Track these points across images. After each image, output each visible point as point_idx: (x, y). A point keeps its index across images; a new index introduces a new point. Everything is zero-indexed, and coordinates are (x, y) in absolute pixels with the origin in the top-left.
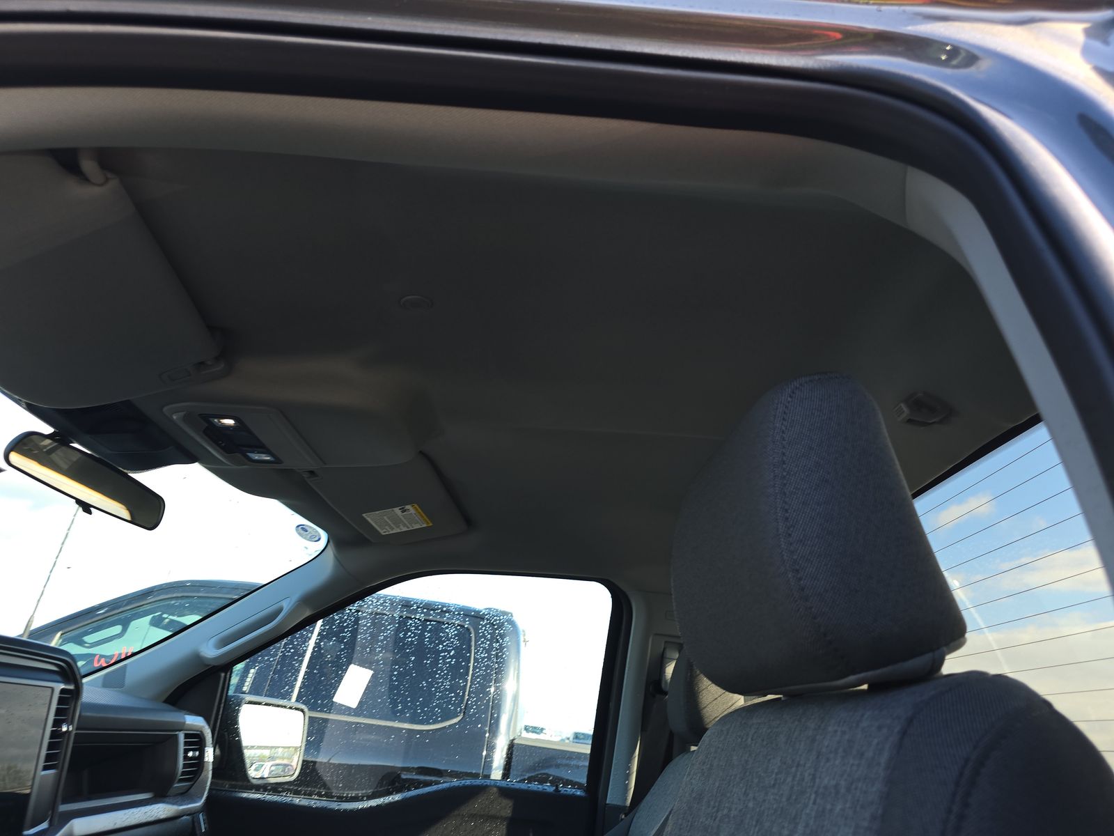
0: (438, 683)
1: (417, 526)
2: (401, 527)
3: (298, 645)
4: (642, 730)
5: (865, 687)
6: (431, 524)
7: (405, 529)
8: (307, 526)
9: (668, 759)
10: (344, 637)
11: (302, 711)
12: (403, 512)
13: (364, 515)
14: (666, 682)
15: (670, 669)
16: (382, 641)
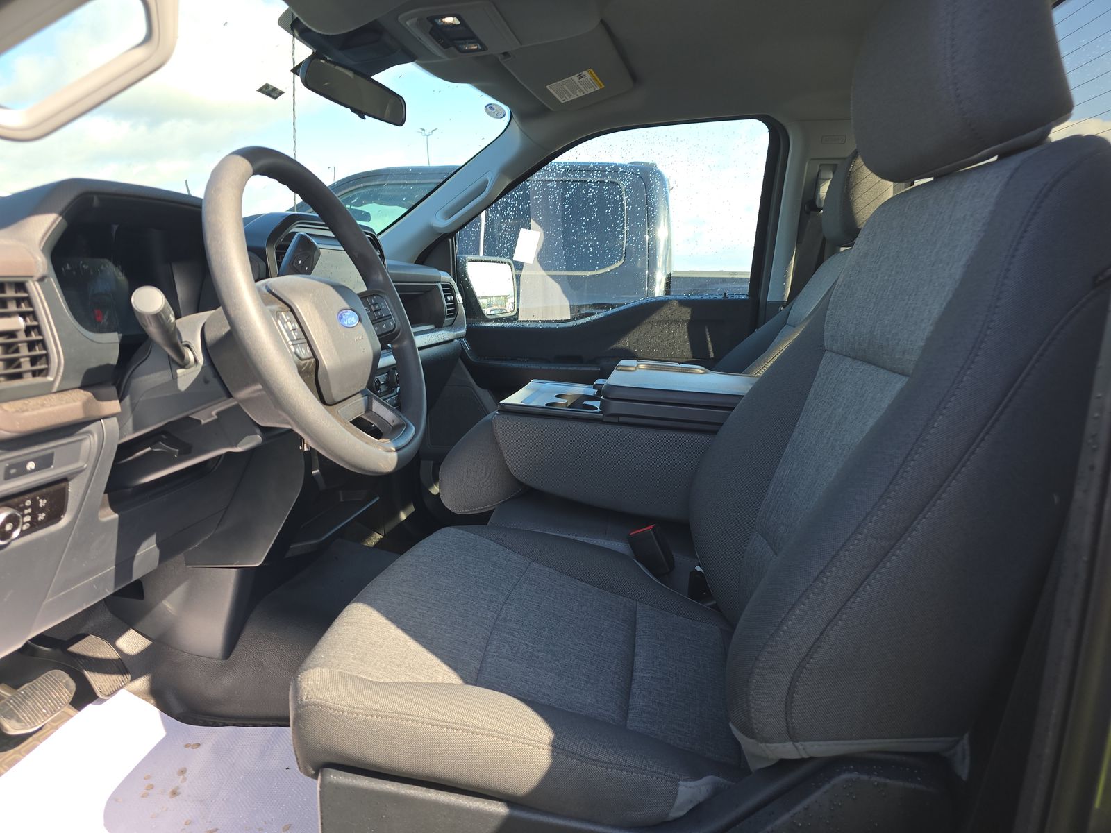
0: (619, 227)
1: (591, 90)
2: (578, 93)
3: (501, 210)
4: (797, 243)
5: (995, 158)
6: (603, 86)
7: (580, 95)
8: (494, 104)
9: (820, 261)
10: (537, 199)
11: (509, 264)
12: (580, 78)
13: (547, 87)
14: (820, 200)
15: (824, 189)
16: (568, 199)
